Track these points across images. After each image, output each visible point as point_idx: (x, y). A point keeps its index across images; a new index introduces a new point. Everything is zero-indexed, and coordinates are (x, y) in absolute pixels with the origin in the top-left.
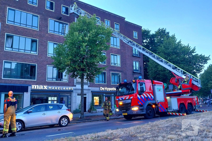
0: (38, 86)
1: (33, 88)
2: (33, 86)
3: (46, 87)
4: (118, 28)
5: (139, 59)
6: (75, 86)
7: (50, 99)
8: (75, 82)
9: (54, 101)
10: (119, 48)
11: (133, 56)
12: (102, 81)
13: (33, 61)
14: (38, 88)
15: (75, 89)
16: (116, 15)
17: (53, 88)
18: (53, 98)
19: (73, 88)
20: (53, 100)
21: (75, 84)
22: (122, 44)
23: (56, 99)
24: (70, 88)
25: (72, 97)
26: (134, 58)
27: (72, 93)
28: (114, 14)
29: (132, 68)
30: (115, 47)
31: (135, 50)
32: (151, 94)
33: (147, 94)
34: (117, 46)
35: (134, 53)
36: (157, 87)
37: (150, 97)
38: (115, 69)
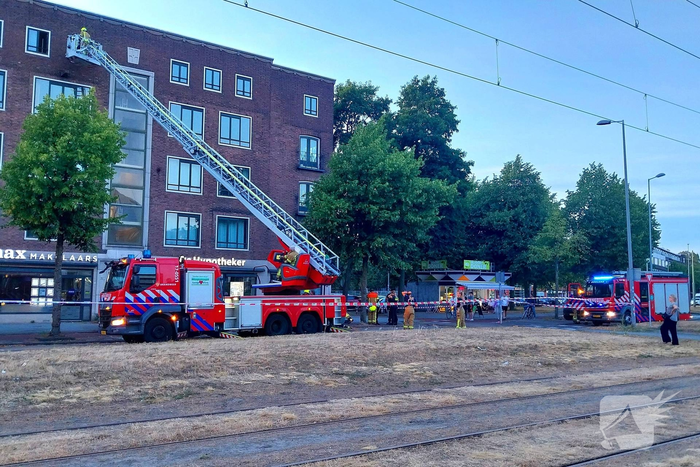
0: (1, 251)
3: (21, 255)
4: (247, 90)
5: (317, 177)
6: (105, 252)
7: (35, 282)
8: (104, 242)
9: (47, 287)
10: (247, 147)
11: (299, 169)
12: (188, 240)
16: (242, 52)
17: (42, 256)
18: (43, 282)
19: (96, 257)
20: (45, 285)
21: (104, 247)
22: (257, 136)
23: (51, 282)
24: (88, 257)
25: (94, 280)
26: (299, 175)
27: (95, 269)
28: (237, 51)
29: (292, 203)
30: (235, 144)
31: (309, 149)
32: (171, 292)
33: (158, 291)
34: (240, 141)
35: (305, 159)
36: (190, 275)
37: (167, 298)
38: (230, 206)
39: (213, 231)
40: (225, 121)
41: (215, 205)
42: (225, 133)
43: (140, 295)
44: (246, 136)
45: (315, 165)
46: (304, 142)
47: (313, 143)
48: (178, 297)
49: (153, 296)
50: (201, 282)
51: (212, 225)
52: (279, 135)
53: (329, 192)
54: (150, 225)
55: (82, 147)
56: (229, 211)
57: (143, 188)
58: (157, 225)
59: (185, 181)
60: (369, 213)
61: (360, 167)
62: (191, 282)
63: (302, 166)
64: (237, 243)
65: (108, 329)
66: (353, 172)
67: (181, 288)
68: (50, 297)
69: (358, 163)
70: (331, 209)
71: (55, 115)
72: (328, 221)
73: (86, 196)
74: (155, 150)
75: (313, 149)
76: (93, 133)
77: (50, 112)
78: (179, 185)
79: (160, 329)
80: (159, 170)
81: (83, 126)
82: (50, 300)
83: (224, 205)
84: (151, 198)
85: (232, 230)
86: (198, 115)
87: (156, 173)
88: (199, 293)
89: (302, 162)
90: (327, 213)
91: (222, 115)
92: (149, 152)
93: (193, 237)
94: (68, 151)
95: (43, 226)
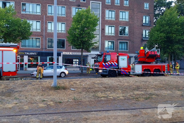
0: (66, 53)
1: (63, 54)
2: (63, 52)
3: (71, 53)
4: (127, 3)
5: (149, 28)
6: (90, 52)
7: (74, 60)
9: (77, 62)
10: (127, 20)
11: (143, 26)
12: (111, 48)
13: (63, 37)
14: (66, 54)
15: (90, 55)
17: (76, 54)
18: (76, 60)
19: (88, 54)
22: (130, 17)
23: (78, 60)
24: (86, 54)
26: (143, 28)
27: (88, 57)
29: (141, 36)
30: (124, 20)
31: (146, 20)
32: (115, 62)
33: (111, 62)
34: (125, 19)
35: (145, 23)
36: (121, 58)
37: (114, 64)
38: (123, 38)
39: (118, 46)
40: (121, 13)
41: (118, 38)
42: (121, 17)
43: (106, 63)
44: (127, 17)
45: (148, 24)
46: (144, 17)
47: (147, 18)
48: (117, 64)
49: (110, 64)
50: (123, 60)
51: (118, 44)
52: (137, 16)
53: (157, 31)
54: (101, 45)
55: (88, 23)
56: (122, 40)
57: (99, 35)
58: (103, 45)
59: (110, 32)
60: (172, 37)
61: (169, 22)
62: (120, 59)
63: (144, 25)
64: (125, 49)
65: (98, 73)
66: (166, 24)
67: (118, 61)
68: (77, 64)
69: (168, 21)
70: (158, 36)
71: (81, 14)
72: (157, 40)
73: (89, 36)
74: (102, 24)
75: (147, 19)
76: (91, 18)
77: (79, 14)
78: (108, 33)
79: (112, 73)
80: (103, 29)
81: (87, 17)
82: (78, 65)
83: (121, 38)
84: (101, 37)
85: (123, 45)
86: (113, 13)
87: (102, 30)
88: (123, 63)
89: (144, 24)
90: (157, 38)
91: (120, 12)
92: (100, 24)
93: (112, 47)
94: (84, 24)
95: (78, 45)
